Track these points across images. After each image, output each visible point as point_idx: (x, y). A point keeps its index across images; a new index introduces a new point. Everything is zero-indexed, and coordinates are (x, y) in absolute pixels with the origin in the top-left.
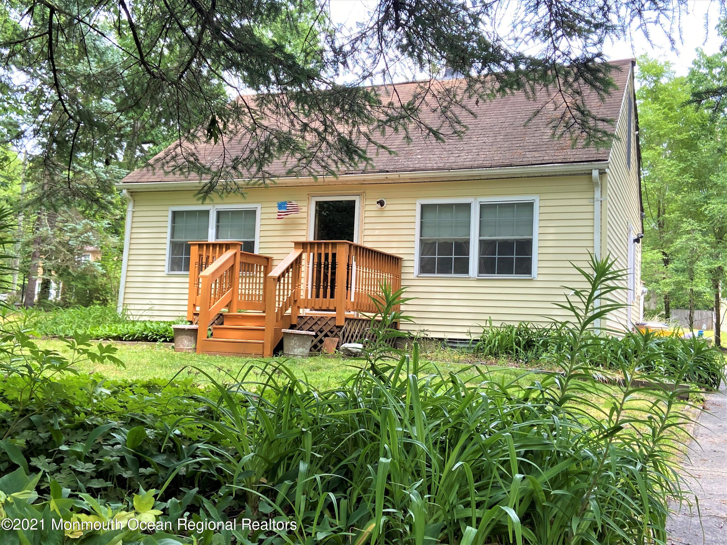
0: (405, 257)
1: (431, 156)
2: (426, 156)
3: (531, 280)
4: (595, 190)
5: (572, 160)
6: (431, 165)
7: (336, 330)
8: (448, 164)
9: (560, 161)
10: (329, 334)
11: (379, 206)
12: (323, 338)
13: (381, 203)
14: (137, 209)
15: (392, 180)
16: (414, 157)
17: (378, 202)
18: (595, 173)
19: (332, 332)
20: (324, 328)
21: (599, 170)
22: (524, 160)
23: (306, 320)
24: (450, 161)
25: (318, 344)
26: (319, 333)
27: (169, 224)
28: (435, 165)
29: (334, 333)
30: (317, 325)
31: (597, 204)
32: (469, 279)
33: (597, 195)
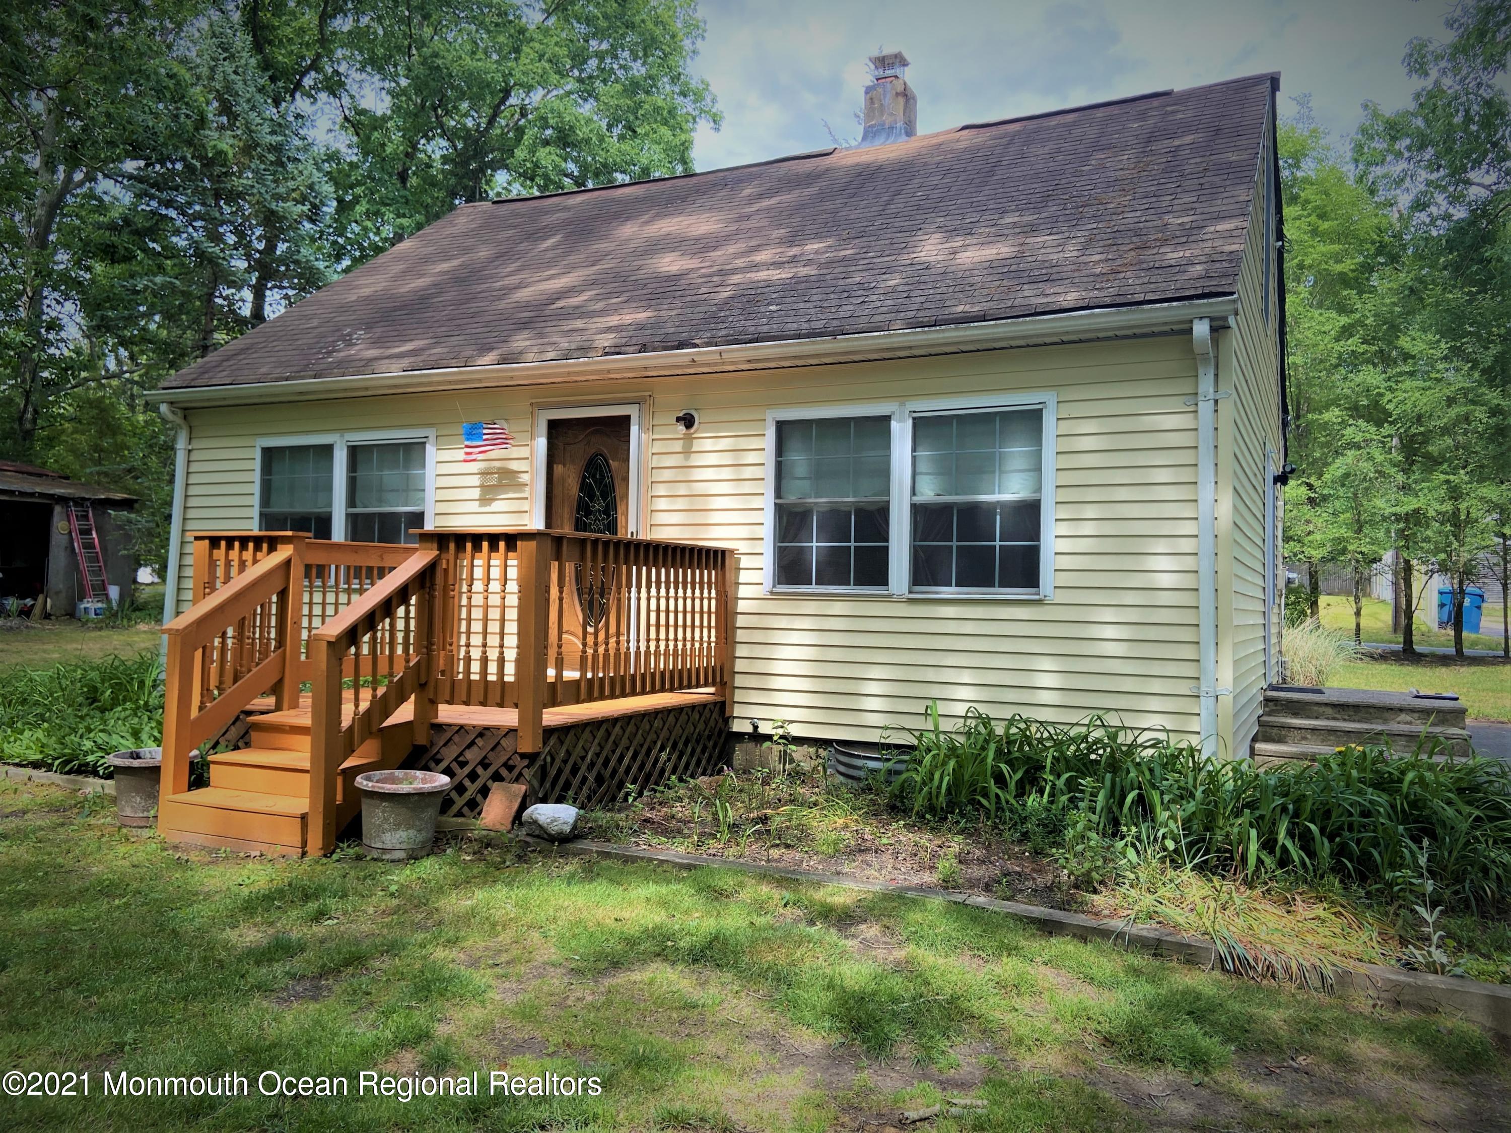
0: (741, 547)
1: (802, 305)
2: (789, 307)
3: (1039, 602)
4: (1201, 372)
5: (1140, 297)
6: (795, 326)
7: (521, 764)
8: (835, 323)
9: (1108, 301)
10: (504, 772)
11: (681, 428)
12: (489, 783)
13: (688, 421)
14: (195, 444)
15: (708, 365)
16: (763, 309)
17: (678, 419)
18: (1201, 329)
19: (510, 769)
20: (491, 756)
21: (1212, 319)
22: (1016, 303)
23: (448, 735)
24: (841, 315)
25: (479, 798)
26: (480, 770)
27: (257, 476)
28: (805, 326)
29: (516, 772)
30: (475, 748)
31: (1206, 408)
32: (888, 598)
33: (1206, 384)
